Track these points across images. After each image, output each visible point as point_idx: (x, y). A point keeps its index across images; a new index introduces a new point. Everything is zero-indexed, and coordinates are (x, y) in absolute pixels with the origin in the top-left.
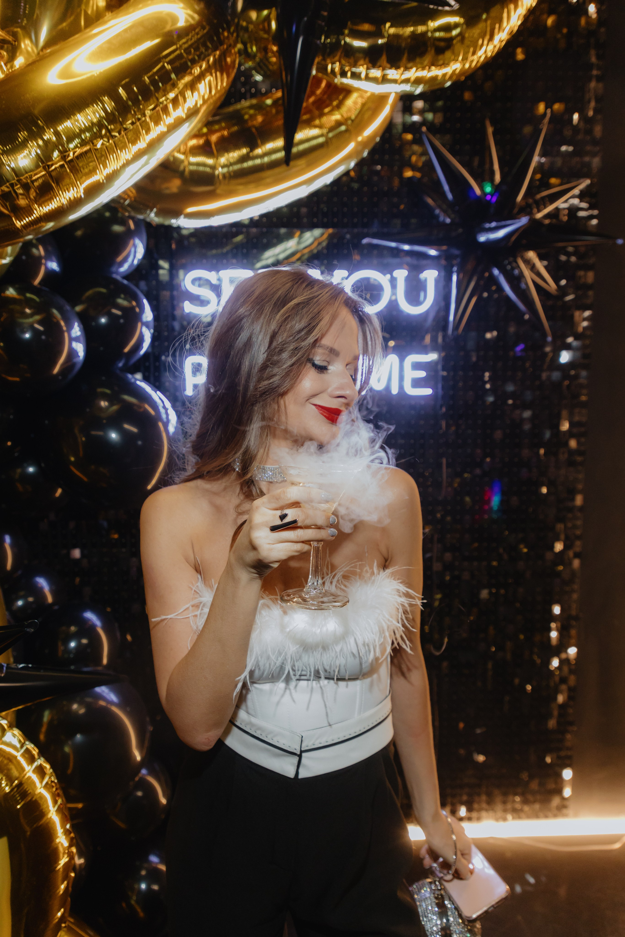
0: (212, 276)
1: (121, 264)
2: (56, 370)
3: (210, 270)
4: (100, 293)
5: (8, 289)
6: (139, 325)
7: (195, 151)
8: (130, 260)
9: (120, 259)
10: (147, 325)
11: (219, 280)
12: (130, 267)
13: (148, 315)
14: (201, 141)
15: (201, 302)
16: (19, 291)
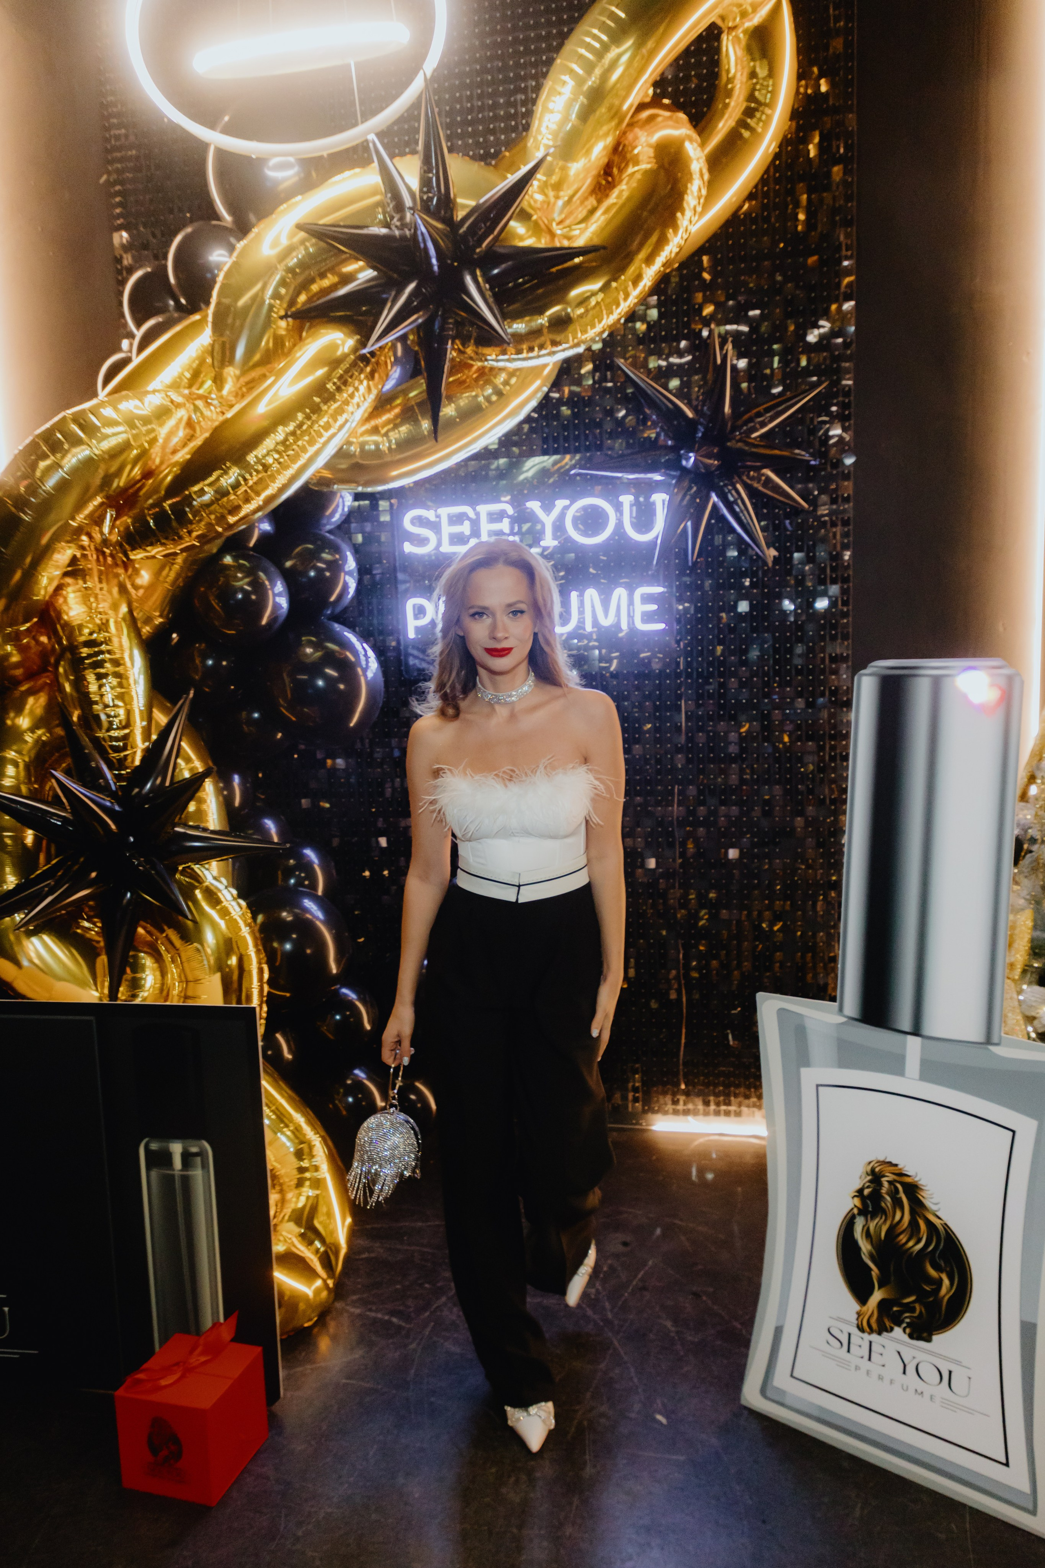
0: (430, 515)
1: (333, 514)
2: (264, 622)
3: (428, 508)
4: (307, 548)
5: (225, 557)
6: (342, 574)
7: (367, 432)
8: (340, 510)
9: (328, 513)
10: (350, 573)
11: (438, 516)
12: (341, 515)
13: (351, 564)
14: (368, 426)
15: (421, 541)
16: (235, 558)
